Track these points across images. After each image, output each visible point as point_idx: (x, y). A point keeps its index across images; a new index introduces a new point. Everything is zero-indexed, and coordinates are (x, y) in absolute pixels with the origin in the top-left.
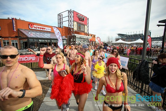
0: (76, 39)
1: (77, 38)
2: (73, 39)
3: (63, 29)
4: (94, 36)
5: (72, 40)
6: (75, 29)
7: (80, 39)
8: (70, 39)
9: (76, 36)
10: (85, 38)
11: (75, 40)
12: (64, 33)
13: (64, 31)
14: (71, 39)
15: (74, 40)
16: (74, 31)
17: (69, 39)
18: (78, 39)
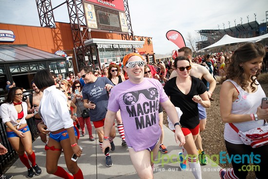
0: (100, 54)
1: (102, 50)
2: (90, 56)
3: (57, 30)
4: (149, 41)
5: (87, 58)
6: (92, 23)
7: (111, 53)
8: (80, 57)
9: (96, 45)
10: (125, 47)
11: (97, 57)
12: (59, 42)
13: (60, 36)
14: (83, 55)
15: (94, 58)
16: (90, 30)
17: (77, 56)
18: (105, 53)
